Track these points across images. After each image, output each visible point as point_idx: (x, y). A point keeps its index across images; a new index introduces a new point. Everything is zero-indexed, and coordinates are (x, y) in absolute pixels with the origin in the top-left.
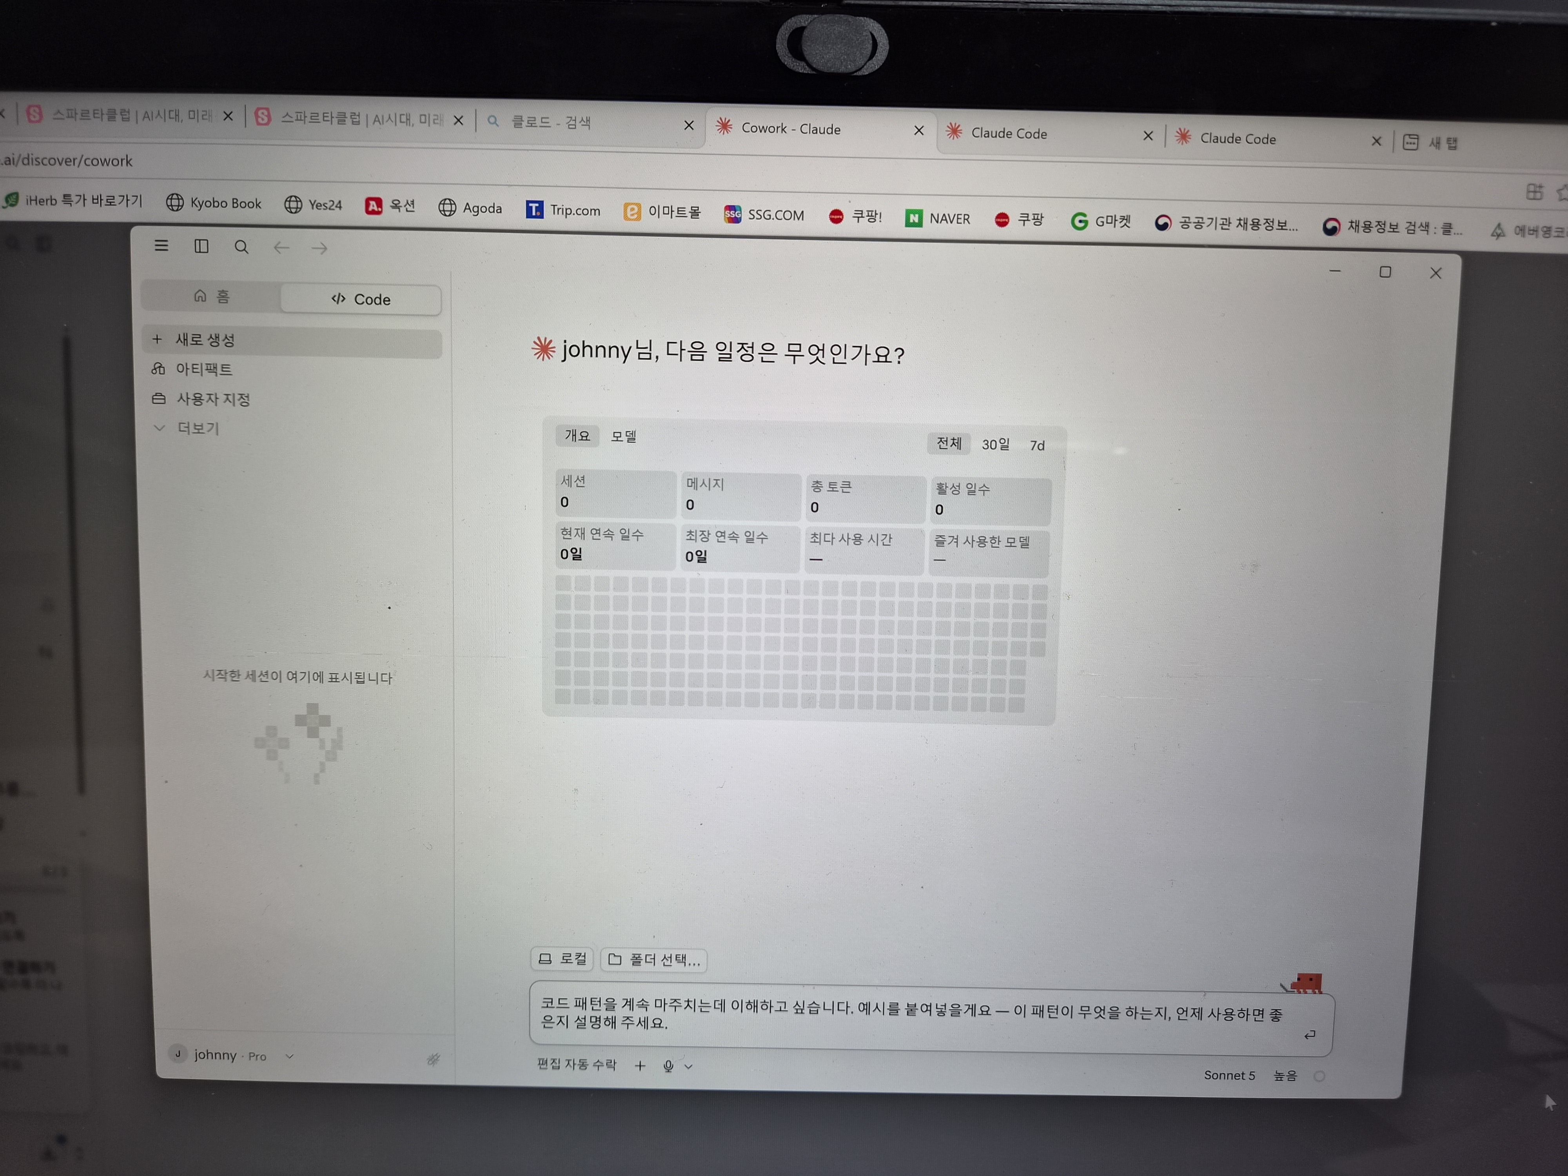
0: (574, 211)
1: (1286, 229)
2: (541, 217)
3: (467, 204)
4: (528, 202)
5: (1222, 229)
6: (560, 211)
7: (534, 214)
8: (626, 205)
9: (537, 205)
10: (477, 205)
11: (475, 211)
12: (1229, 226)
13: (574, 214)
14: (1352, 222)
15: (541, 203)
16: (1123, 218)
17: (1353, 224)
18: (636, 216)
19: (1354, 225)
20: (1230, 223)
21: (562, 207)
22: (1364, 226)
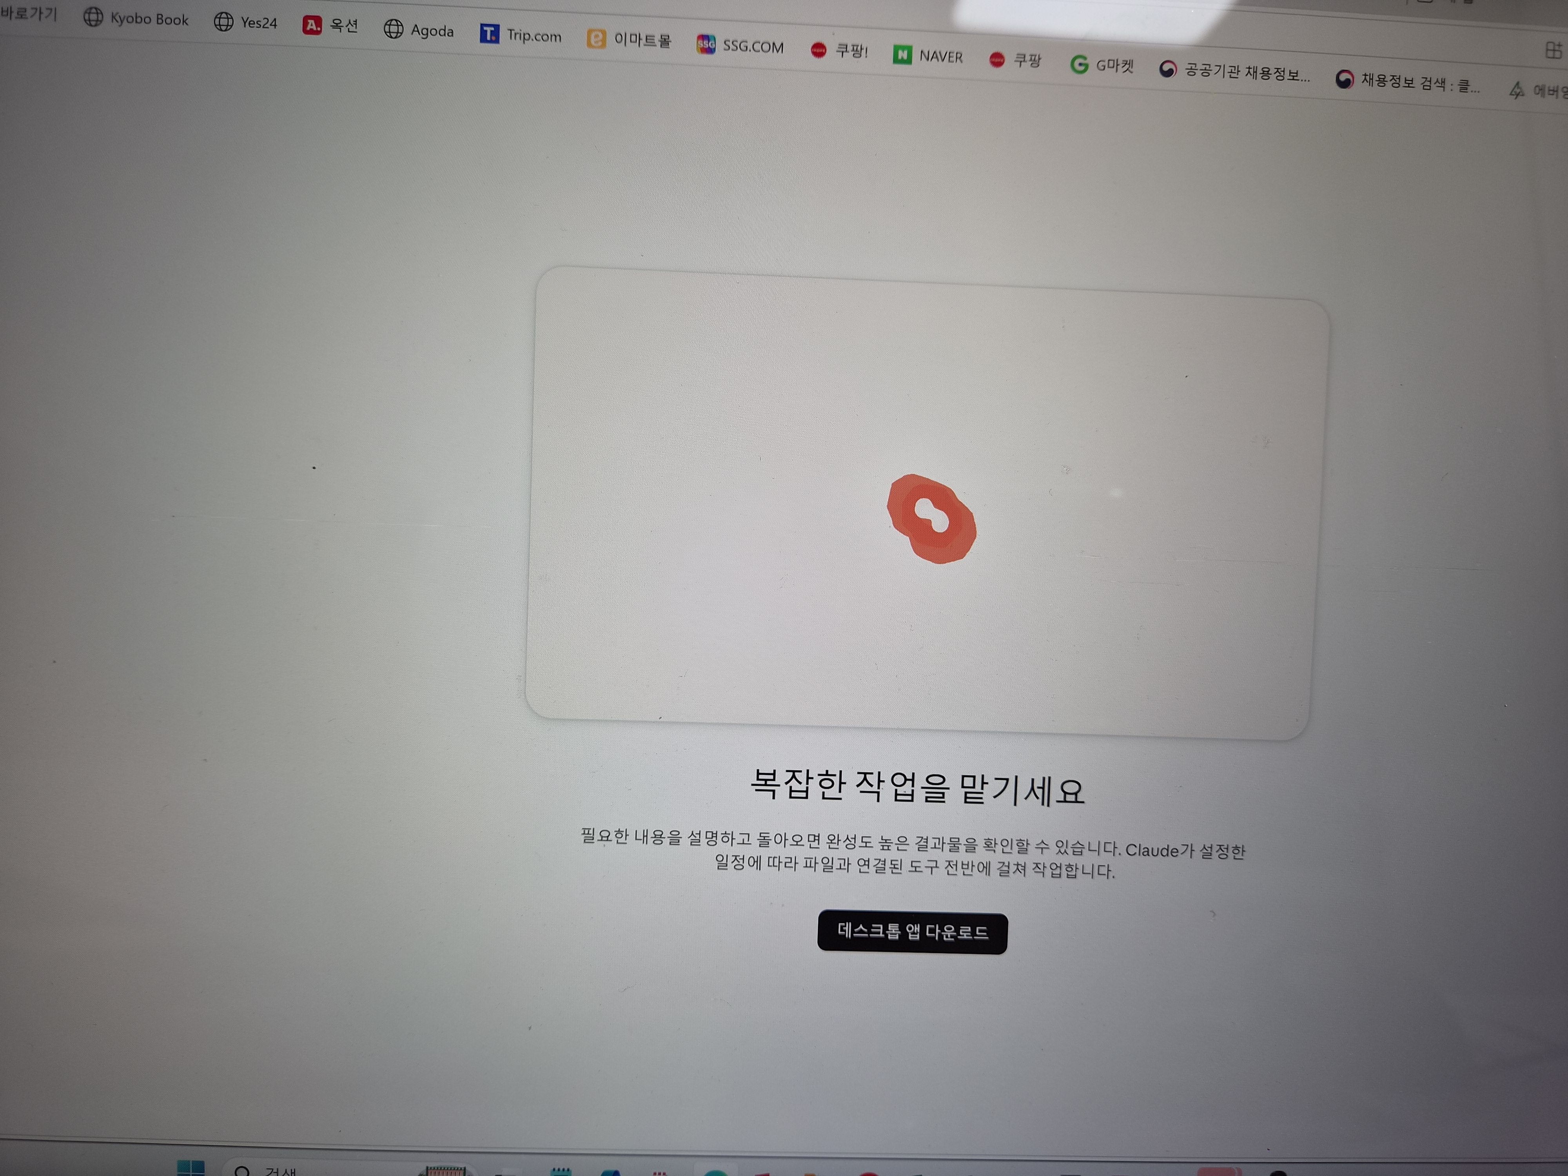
0: (533, 36)
1: (1298, 80)
2: (497, 41)
3: (416, 26)
4: (482, 25)
5: (1231, 77)
6: (518, 36)
7: (489, 38)
8: (590, 32)
9: (493, 29)
10: (426, 27)
11: (424, 33)
12: (1238, 74)
13: (532, 40)
14: (1365, 75)
15: (497, 27)
16: (1126, 63)
17: (1367, 77)
18: (600, 44)
19: (1368, 79)
20: (1238, 71)
21: (519, 32)
22: (1378, 79)
